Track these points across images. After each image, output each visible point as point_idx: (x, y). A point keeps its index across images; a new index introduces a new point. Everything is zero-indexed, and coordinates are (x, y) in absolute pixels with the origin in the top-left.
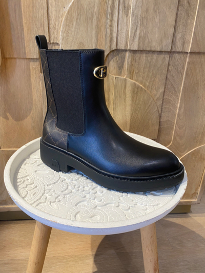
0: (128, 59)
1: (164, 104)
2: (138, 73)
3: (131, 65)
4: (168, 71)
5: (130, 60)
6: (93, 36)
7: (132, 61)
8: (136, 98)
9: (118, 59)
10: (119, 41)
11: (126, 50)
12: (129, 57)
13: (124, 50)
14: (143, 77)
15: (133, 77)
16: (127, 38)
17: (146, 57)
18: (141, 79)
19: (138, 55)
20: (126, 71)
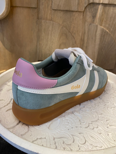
0: (100, 10)
2: (106, 21)
3: (102, 15)
5: (101, 11)
7: (103, 12)
8: (103, 40)
9: (93, 10)
11: (99, 4)
12: (101, 9)
14: (109, 25)
15: (102, 24)
17: (113, 9)
18: (107, 25)
19: (107, 8)
20: (98, 19)
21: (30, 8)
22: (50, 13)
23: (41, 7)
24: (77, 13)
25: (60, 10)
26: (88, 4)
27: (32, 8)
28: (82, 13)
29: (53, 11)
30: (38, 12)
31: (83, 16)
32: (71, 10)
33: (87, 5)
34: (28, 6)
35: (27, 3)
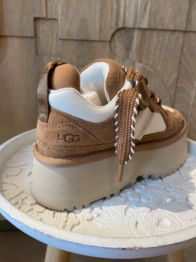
0: (137, 39)
1: (177, 92)
2: (148, 55)
3: (140, 46)
4: (181, 53)
5: (139, 40)
6: (97, 10)
7: (141, 41)
9: (125, 38)
10: (126, 18)
11: (134, 29)
12: (138, 36)
13: (132, 28)
14: (154, 61)
15: (142, 60)
16: (136, 14)
17: (157, 37)
18: (151, 62)
19: (148, 33)
20: (134, 53)
21: (23, 37)
22: (56, 46)
23: (41, 36)
24: (100, 43)
25: (71, 40)
26: (116, 29)
27: (26, 37)
28: (108, 44)
29: (62, 41)
30: (37, 44)
31: (110, 47)
32: (89, 39)
33: (114, 31)
34: (20, 35)
35: (18, 30)
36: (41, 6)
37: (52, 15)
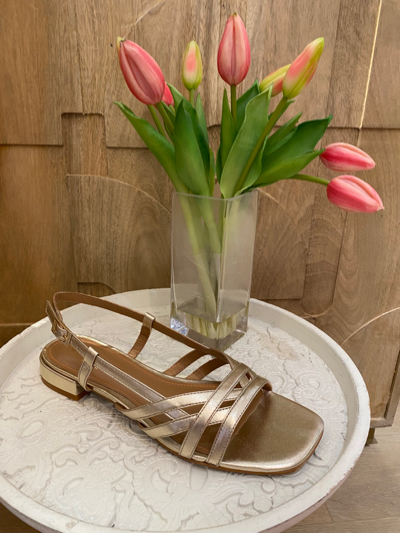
1: (315, 229)
21: (44, 146)
22: (101, 157)
23: (74, 143)
25: (128, 148)
27: (49, 146)
29: (110, 152)
30: (69, 157)
34: (38, 143)
35: (35, 134)
36: (74, 93)
37: (92, 108)
